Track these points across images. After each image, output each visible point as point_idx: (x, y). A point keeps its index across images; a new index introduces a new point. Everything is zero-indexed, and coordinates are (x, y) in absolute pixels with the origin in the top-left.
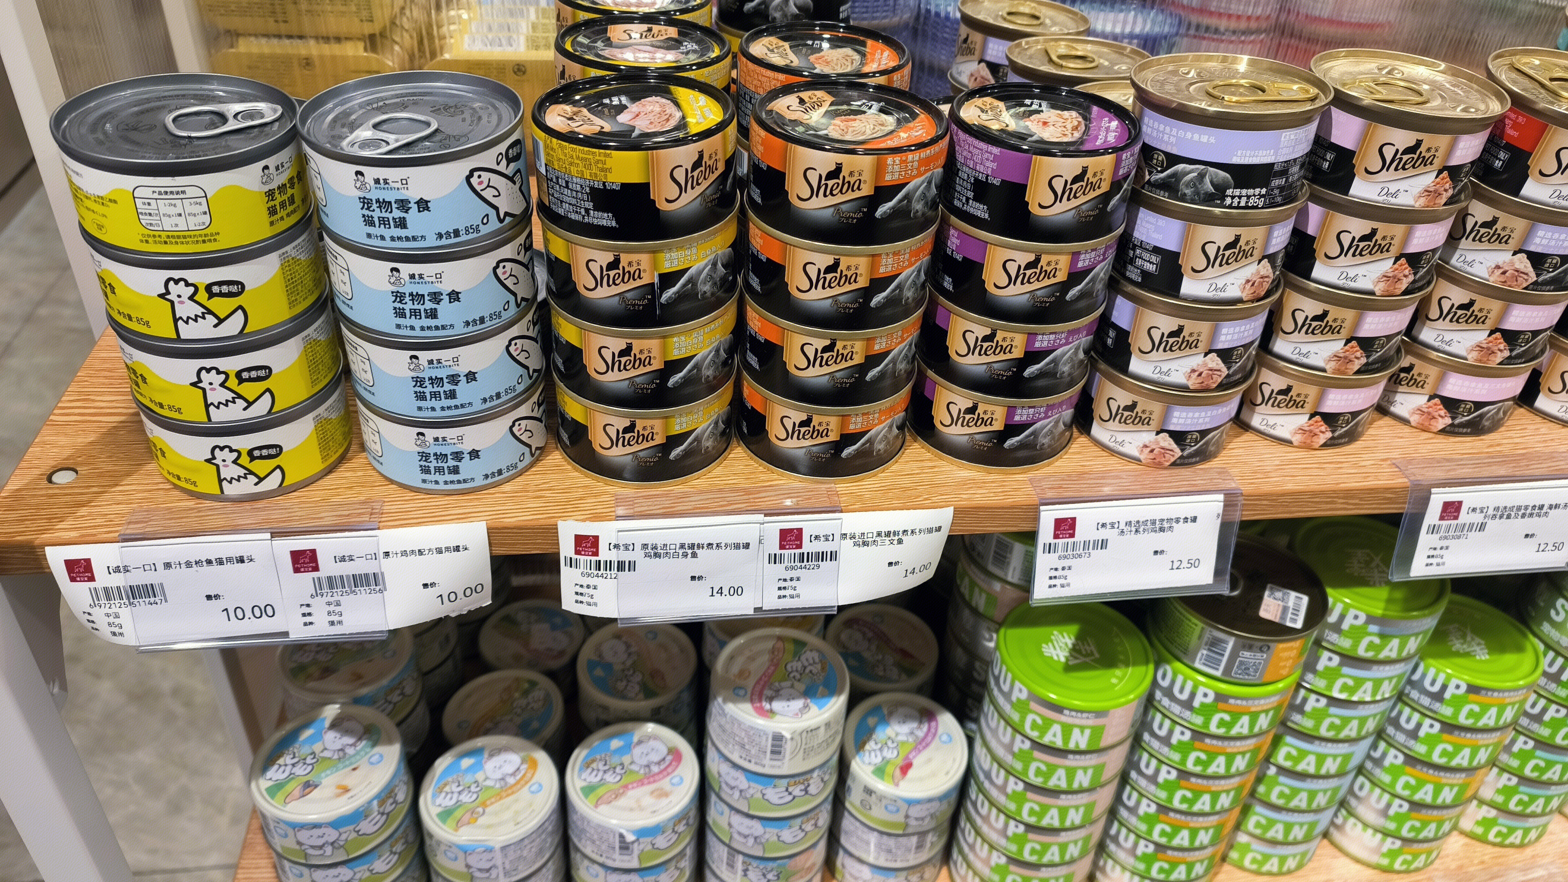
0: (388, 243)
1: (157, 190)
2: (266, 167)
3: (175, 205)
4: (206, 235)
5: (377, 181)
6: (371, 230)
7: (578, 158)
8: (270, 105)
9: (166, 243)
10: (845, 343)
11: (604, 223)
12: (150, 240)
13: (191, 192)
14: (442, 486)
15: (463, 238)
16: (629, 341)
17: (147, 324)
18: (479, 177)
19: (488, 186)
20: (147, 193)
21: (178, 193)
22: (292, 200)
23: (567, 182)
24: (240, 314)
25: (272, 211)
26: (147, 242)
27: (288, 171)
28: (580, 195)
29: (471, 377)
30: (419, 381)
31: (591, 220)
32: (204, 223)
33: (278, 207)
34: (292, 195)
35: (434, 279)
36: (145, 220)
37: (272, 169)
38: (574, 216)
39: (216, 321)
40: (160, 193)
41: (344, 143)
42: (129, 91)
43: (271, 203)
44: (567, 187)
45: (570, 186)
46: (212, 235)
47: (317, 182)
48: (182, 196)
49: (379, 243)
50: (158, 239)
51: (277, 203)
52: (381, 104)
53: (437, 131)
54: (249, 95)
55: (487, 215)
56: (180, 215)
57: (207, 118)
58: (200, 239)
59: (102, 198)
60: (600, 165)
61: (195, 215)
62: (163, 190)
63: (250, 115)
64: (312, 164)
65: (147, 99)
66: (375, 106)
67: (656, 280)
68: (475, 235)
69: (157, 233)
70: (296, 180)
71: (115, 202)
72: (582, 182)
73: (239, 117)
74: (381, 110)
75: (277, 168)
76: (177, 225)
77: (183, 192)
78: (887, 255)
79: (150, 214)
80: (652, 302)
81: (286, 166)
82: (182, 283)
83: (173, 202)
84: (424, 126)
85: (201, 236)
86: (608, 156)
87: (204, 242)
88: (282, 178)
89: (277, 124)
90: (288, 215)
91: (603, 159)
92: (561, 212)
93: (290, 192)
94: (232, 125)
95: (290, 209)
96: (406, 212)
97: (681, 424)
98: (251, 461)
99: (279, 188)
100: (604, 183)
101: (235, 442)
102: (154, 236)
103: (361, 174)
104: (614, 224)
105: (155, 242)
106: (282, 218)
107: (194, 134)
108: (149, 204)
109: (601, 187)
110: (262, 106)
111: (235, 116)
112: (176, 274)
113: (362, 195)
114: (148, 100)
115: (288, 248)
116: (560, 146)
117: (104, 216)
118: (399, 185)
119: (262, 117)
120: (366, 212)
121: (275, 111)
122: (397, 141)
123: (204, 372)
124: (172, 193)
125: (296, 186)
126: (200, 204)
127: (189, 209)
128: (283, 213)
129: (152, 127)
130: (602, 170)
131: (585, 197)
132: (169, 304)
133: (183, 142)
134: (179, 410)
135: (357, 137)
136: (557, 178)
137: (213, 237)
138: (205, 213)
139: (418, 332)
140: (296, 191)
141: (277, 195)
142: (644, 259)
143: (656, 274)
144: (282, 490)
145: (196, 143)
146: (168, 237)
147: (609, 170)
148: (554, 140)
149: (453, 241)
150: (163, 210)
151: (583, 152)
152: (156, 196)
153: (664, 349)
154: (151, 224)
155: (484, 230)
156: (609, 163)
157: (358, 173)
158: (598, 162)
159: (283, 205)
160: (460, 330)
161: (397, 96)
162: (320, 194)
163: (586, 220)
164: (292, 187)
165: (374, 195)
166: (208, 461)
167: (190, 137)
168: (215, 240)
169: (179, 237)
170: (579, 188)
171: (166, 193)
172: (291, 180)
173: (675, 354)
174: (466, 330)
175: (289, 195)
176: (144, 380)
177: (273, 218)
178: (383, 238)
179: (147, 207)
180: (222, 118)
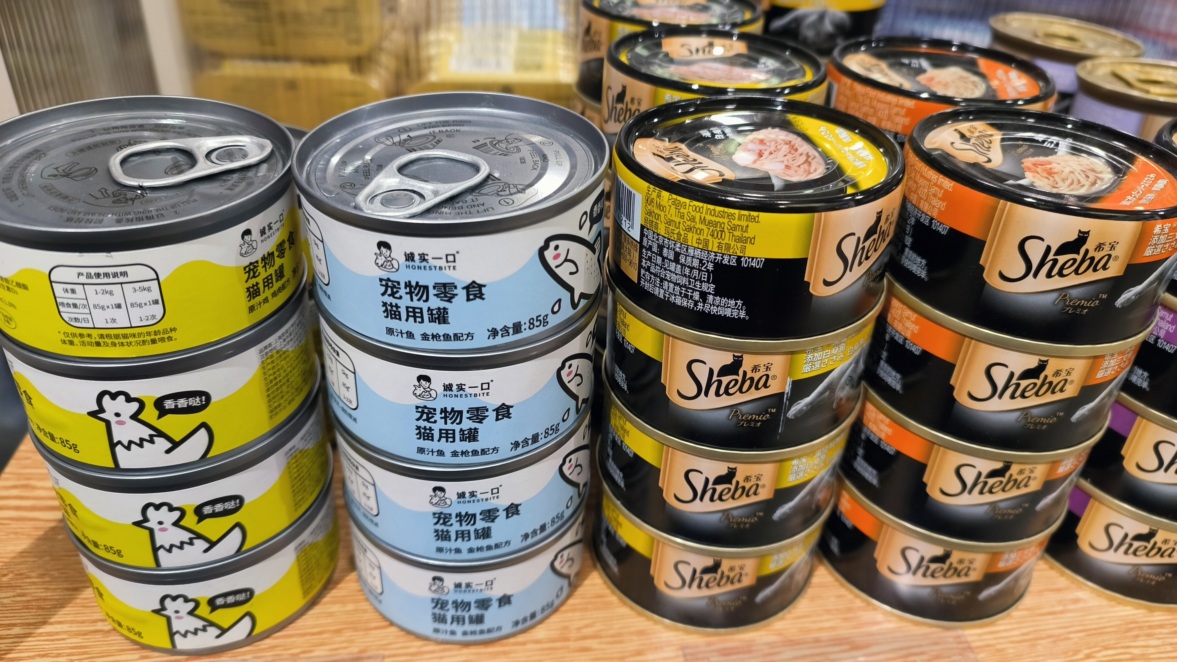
0: (418, 343)
1: (84, 271)
2: (248, 232)
3: (111, 293)
4: (156, 333)
5: (410, 257)
6: (394, 324)
7: (703, 221)
8: (256, 139)
9: (98, 344)
10: (1023, 467)
11: (728, 313)
12: (76, 340)
13: (135, 273)
14: (459, 637)
15: (526, 333)
16: (732, 465)
17: (74, 447)
18: (557, 248)
19: (566, 260)
20: (70, 275)
21: (115, 275)
22: (280, 274)
23: (677, 255)
24: (203, 433)
25: (253, 292)
26: (71, 343)
27: (277, 234)
28: (696, 273)
29: (513, 510)
30: (442, 518)
31: (707, 308)
32: (154, 317)
33: (261, 286)
34: (281, 267)
35: (478, 391)
36: (68, 313)
37: (256, 234)
38: (678, 301)
39: (169, 445)
40: (89, 276)
41: (361, 198)
42: (64, 121)
43: (253, 281)
44: (676, 260)
45: (682, 260)
46: (165, 332)
47: (317, 252)
48: (122, 279)
49: (404, 341)
50: (86, 339)
51: (259, 280)
52: (404, 136)
53: (489, 177)
54: (230, 124)
55: (559, 301)
56: (119, 306)
57: (169, 157)
58: (148, 338)
59: (6, 280)
60: (737, 233)
61: (140, 305)
62: (93, 271)
63: (228, 153)
64: (313, 226)
65: (92, 131)
66: (396, 139)
67: (788, 389)
68: (542, 329)
69: (85, 332)
70: (287, 245)
71: (25, 287)
72: (704, 255)
73: (213, 156)
74: (408, 146)
75: (263, 232)
76: (114, 321)
77: (124, 274)
78: (1113, 355)
79: (75, 306)
80: (775, 417)
81: (275, 227)
82: (122, 398)
83: (108, 288)
84: (469, 170)
85: (149, 334)
86: (754, 219)
87: (153, 341)
88: (269, 245)
89: (264, 167)
90: (274, 295)
91: (744, 223)
92: (660, 293)
93: (278, 262)
94: (203, 169)
95: (277, 285)
96: (449, 301)
97: (777, 561)
98: (212, 611)
99: (264, 259)
100: (739, 258)
101: (191, 590)
102: (81, 335)
103: (387, 246)
104: (743, 314)
105: (83, 344)
106: (266, 300)
107: (147, 183)
108: (73, 291)
109: (733, 263)
110: (245, 140)
111: (208, 155)
112: (113, 386)
113: (384, 275)
114: (92, 133)
115: (272, 339)
116: (675, 203)
117: (11, 305)
118: (443, 263)
119: (245, 156)
120: (389, 300)
121: (262, 147)
122: (436, 193)
123: (151, 510)
124: (106, 275)
125: (287, 253)
126: (149, 289)
127: (132, 297)
128: (268, 293)
129: (91, 172)
130: (739, 240)
131: (705, 277)
132: (103, 424)
133: (130, 195)
134: (119, 553)
135: (378, 187)
136: (661, 247)
137: (168, 335)
138: (156, 302)
139: (448, 459)
140: (286, 262)
141: (260, 269)
142: (777, 362)
143: (789, 381)
144: (251, 639)
145: (150, 195)
146: (102, 336)
147: (752, 240)
148: (665, 194)
149: (512, 338)
150: (93, 300)
151: (713, 214)
152: (83, 280)
153: (778, 476)
154: (76, 320)
155: (554, 321)
156: (753, 229)
157: (382, 245)
158: (734, 228)
159: (268, 283)
160: (506, 452)
161: (425, 126)
162: (320, 268)
163: (700, 306)
164: (281, 255)
165: (403, 276)
166: (156, 612)
167: (141, 188)
168: (170, 339)
169: (117, 336)
170: (696, 263)
171: (98, 275)
172: (280, 247)
173: (790, 480)
174: (514, 453)
175: (276, 267)
176: (74, 512)
177: (253, 302)
178: (410, 335)
179: (70, 295)
180: (190, 157)
